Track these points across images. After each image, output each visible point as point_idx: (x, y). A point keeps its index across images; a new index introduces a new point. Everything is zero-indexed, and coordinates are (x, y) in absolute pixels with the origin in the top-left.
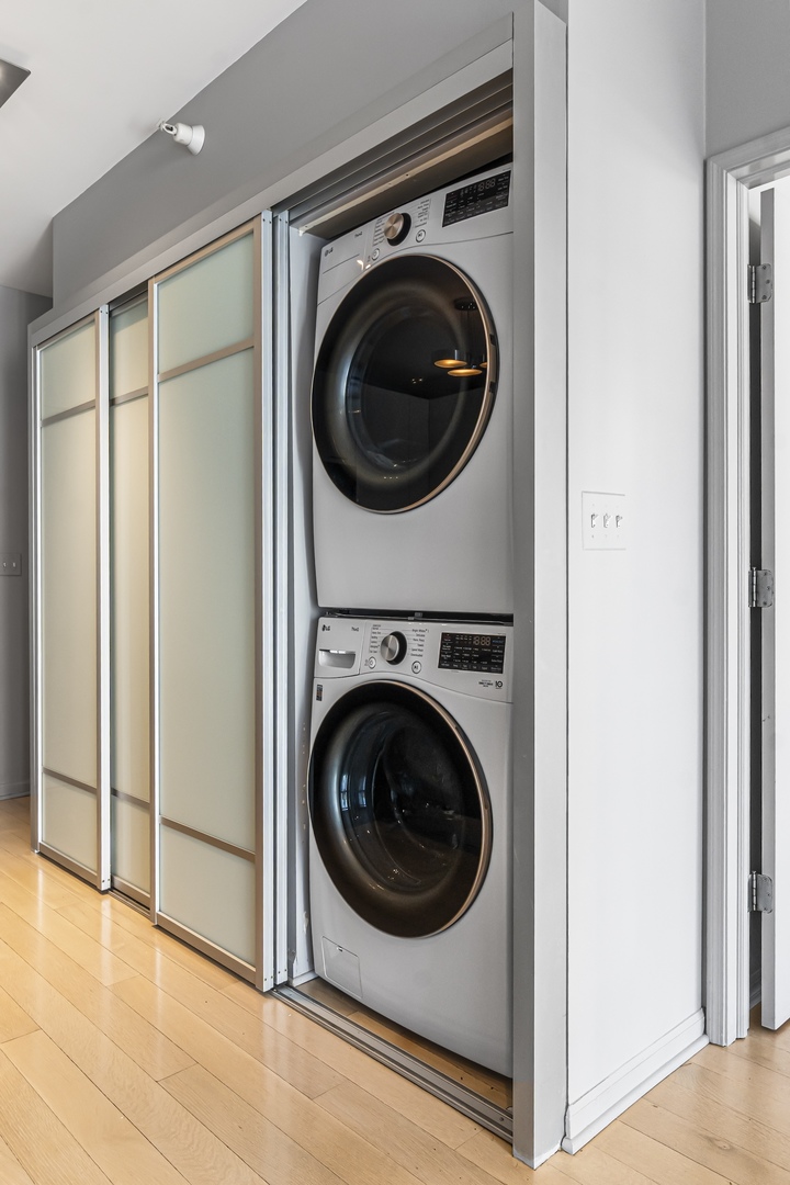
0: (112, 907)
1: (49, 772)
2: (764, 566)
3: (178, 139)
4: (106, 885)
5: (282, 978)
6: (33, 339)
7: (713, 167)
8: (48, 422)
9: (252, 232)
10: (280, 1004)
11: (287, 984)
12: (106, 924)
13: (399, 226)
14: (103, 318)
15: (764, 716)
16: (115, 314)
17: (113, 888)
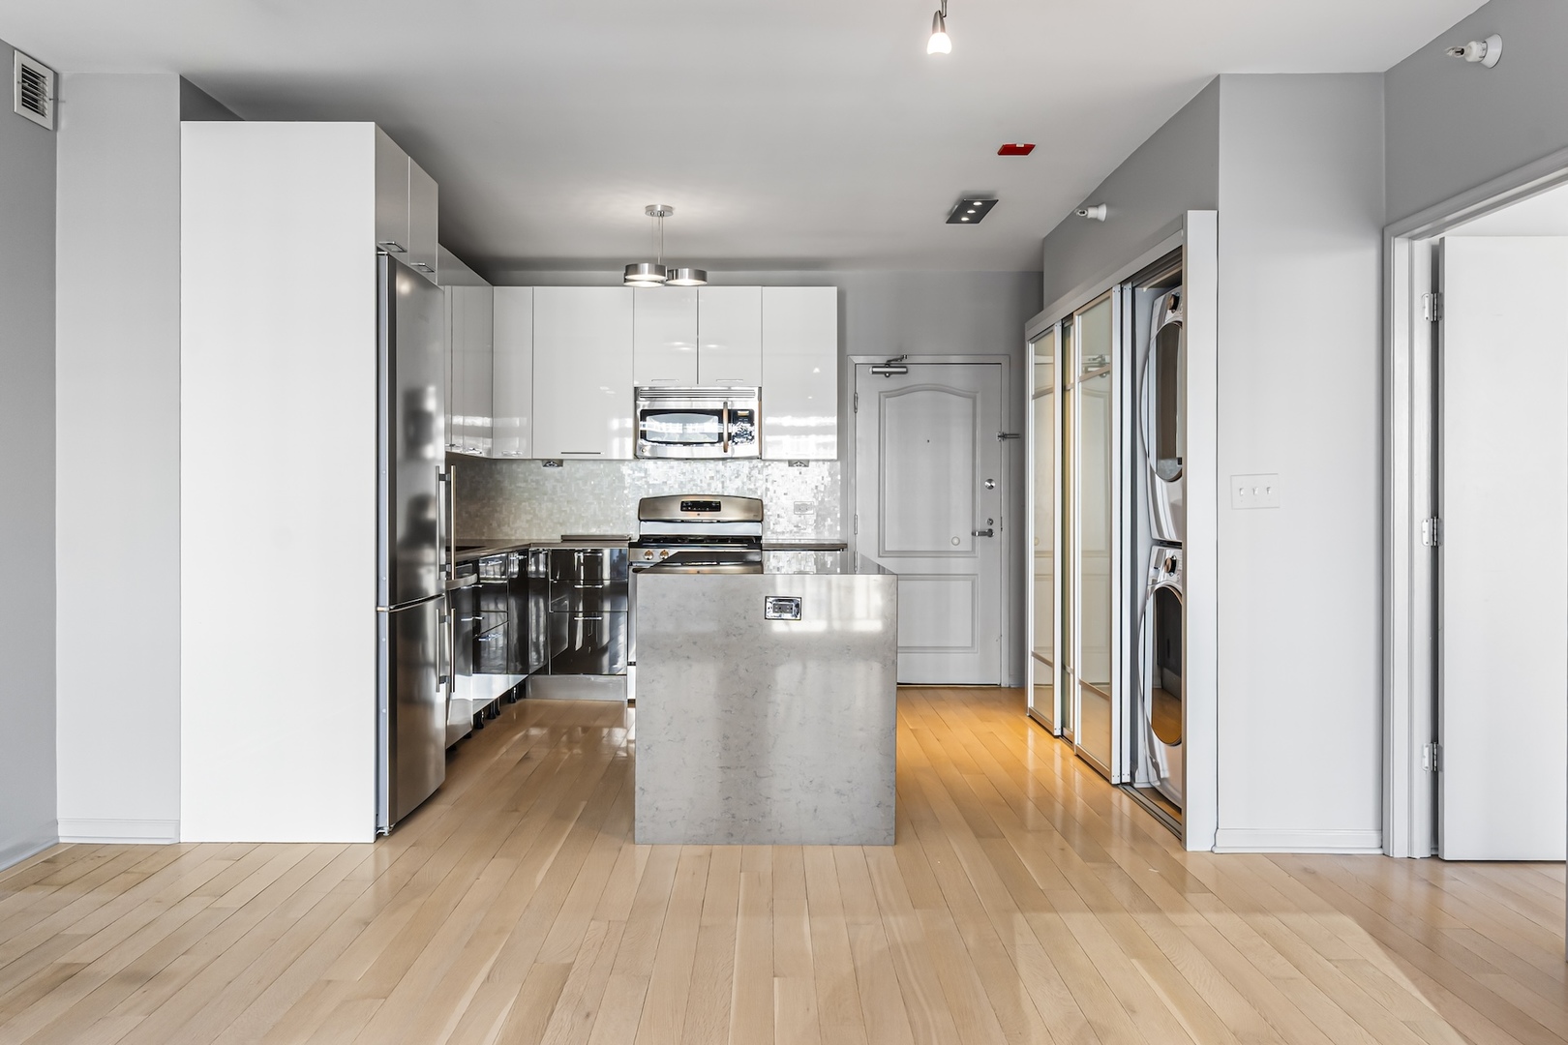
0: (1062, 749)
1: (1035, 655)
2: (1440, 517)
3: (1089, 216)
4: (1057, 732)
5: (1126, 779)
6: (1029, 334)
7: (1386, 233)
8: (1038, 395)
9: (1109, 297)
10: (1124, 795)
11: (1131, 784)
12: (1030, 741)
13: (1172, 301)
14: (1058, 330)
15: (1440, 627)
16: (1066, 325)
17: (1062, 736)
